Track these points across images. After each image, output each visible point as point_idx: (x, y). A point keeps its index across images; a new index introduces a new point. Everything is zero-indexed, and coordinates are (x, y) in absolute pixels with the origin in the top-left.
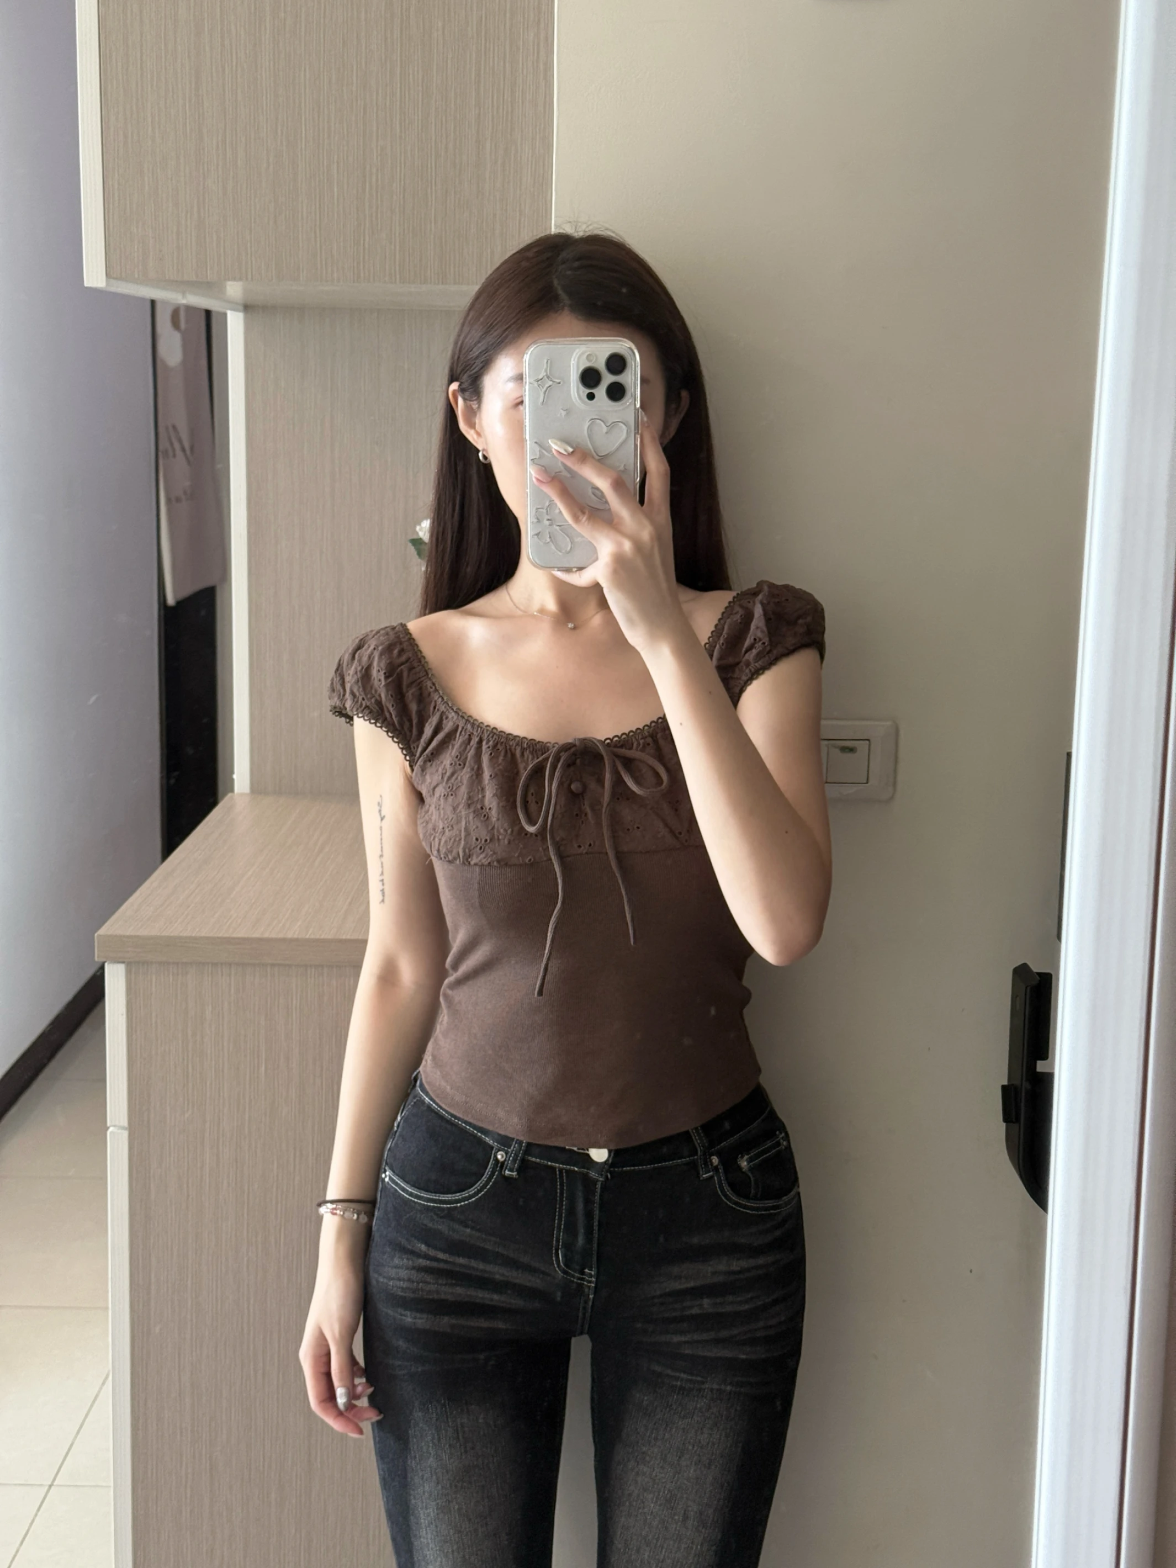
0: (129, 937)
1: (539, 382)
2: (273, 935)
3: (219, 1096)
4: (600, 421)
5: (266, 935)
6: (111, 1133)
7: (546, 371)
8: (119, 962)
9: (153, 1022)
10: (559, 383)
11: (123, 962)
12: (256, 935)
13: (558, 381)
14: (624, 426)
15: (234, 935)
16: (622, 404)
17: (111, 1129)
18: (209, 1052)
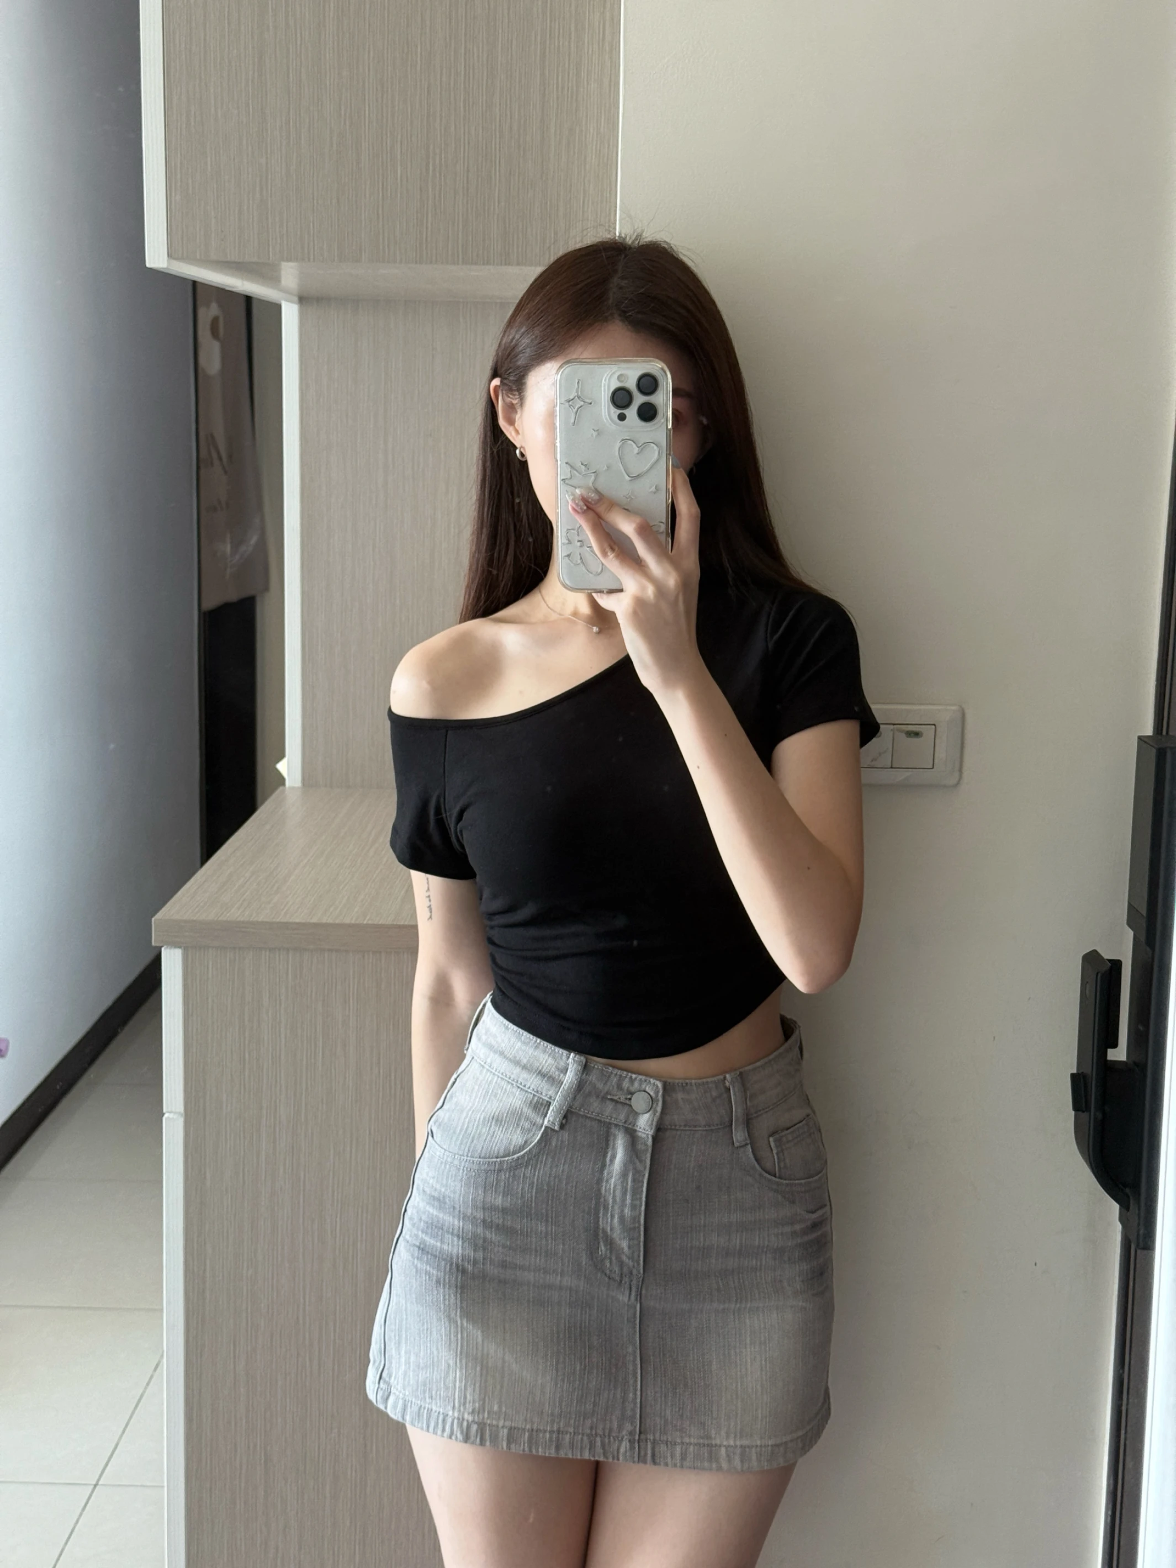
0: (185, 921)
1: (570, 403)
2: (330, 921)
3: (276, 1081)
4: (632, 443)
5: (324, 921)
6: (166, 1119)
7: (577, 391)
8: (175, 947)
9: (210, 1007)
10: (591, 404)
11: (180, 947)
12: (314, 920)
13: (590, 401)
14: (655, 447)
15: (291, 921)
16: (654, 425)
17: (166, 1115)
18: (266, 1038)
